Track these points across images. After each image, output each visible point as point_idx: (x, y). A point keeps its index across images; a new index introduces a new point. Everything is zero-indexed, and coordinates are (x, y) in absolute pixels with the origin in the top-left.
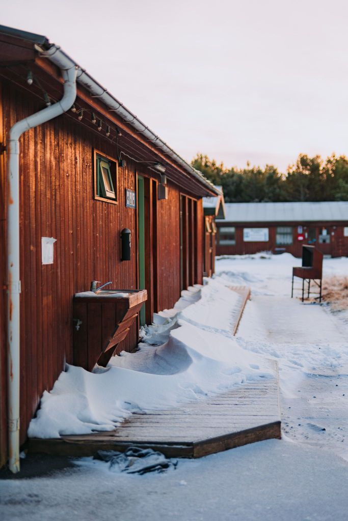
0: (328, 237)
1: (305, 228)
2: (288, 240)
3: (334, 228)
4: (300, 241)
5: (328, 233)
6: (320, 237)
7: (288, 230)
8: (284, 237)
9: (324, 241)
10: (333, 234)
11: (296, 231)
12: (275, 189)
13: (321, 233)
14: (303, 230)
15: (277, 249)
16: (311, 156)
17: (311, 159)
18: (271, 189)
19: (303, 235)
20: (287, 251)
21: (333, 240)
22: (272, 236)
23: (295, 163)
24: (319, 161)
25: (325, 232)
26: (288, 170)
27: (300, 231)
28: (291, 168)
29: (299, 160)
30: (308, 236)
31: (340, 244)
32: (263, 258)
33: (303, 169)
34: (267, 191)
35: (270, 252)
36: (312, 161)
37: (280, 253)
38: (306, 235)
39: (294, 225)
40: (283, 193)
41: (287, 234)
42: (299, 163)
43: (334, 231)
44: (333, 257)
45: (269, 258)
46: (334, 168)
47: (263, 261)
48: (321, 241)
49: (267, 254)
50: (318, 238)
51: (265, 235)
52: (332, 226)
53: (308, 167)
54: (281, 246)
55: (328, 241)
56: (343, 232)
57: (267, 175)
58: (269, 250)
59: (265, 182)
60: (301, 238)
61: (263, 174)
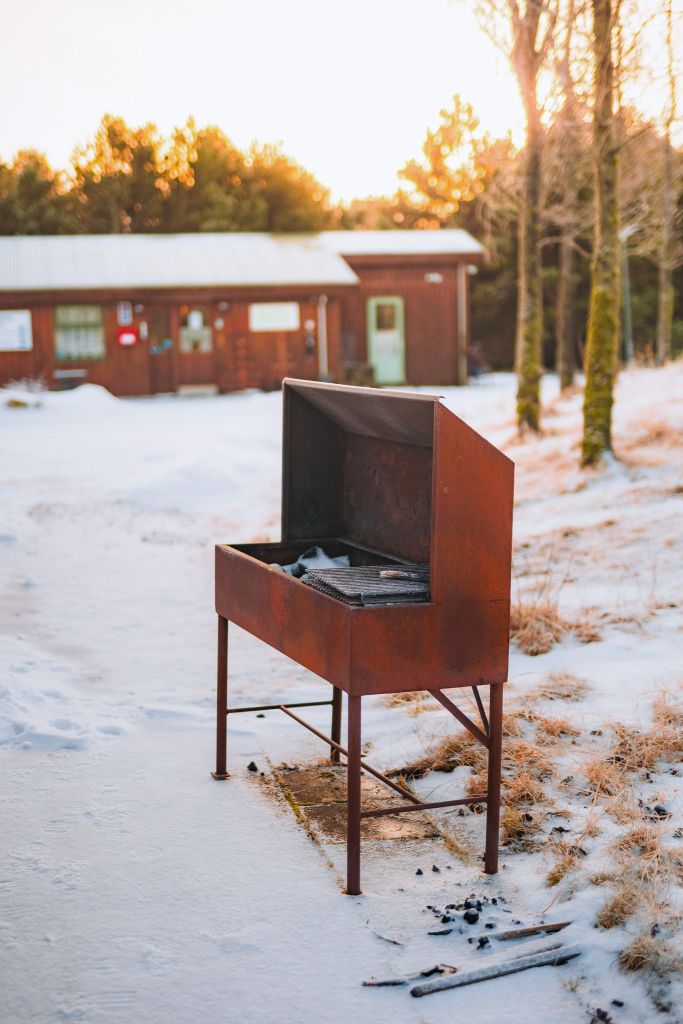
0: (206, 333)
1: (140, 308)
2: (92, 345)
3: (224, 306)
4: (128, 347)
5: (208, 322)
6: (185, 334)
7: (93, 315)
8: (78, 337)
9: (196, 345)
10: (220, 324)
11: (114, 318)
12: (43, 209)
13: (184, 323)
14: (135, 315)
15: (60, 374)
16: (133, 124)
17: (135, 131)
18: (31, 209)
19: (134, 330)
20: (92, 379)
21: (222, 341)
22: (42, 334)
23: (93, 141)
24: (154, 138)
25: (196, 319)
26: (75, 158)
27: (125, 316)
28: (83, 154)
29: (105, 131)
30: (150, 330)
31: (242, 353)
32: (16, 404)
33: (114, 158)
34: (20, 213)
35: (38, 385)
36: (139, 135)
37: (71, 384)
38: (144, 329)
39: (105, 299)
40: (66, 220)
41: (86, 326)
42: (105, 138)
43: (224, 315)
44: (223, 391)
45: (38, 406)
46: (194, 157)
47: (19, 413)
48: (186, 347)
49: (30, 390)
50: (177, 340)
51: (21, 330)
52: (214, 302)
53: (128, 153)
54: (69, 363)
55: (206, 346)
56: (246, 318)
57: (19, 171)
58: (35, 377)
59: (15, 192)
60: (128, 339)
61: (10, 173)
